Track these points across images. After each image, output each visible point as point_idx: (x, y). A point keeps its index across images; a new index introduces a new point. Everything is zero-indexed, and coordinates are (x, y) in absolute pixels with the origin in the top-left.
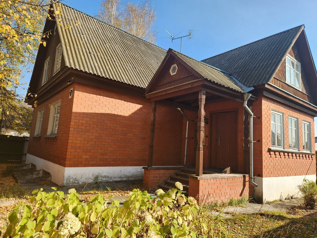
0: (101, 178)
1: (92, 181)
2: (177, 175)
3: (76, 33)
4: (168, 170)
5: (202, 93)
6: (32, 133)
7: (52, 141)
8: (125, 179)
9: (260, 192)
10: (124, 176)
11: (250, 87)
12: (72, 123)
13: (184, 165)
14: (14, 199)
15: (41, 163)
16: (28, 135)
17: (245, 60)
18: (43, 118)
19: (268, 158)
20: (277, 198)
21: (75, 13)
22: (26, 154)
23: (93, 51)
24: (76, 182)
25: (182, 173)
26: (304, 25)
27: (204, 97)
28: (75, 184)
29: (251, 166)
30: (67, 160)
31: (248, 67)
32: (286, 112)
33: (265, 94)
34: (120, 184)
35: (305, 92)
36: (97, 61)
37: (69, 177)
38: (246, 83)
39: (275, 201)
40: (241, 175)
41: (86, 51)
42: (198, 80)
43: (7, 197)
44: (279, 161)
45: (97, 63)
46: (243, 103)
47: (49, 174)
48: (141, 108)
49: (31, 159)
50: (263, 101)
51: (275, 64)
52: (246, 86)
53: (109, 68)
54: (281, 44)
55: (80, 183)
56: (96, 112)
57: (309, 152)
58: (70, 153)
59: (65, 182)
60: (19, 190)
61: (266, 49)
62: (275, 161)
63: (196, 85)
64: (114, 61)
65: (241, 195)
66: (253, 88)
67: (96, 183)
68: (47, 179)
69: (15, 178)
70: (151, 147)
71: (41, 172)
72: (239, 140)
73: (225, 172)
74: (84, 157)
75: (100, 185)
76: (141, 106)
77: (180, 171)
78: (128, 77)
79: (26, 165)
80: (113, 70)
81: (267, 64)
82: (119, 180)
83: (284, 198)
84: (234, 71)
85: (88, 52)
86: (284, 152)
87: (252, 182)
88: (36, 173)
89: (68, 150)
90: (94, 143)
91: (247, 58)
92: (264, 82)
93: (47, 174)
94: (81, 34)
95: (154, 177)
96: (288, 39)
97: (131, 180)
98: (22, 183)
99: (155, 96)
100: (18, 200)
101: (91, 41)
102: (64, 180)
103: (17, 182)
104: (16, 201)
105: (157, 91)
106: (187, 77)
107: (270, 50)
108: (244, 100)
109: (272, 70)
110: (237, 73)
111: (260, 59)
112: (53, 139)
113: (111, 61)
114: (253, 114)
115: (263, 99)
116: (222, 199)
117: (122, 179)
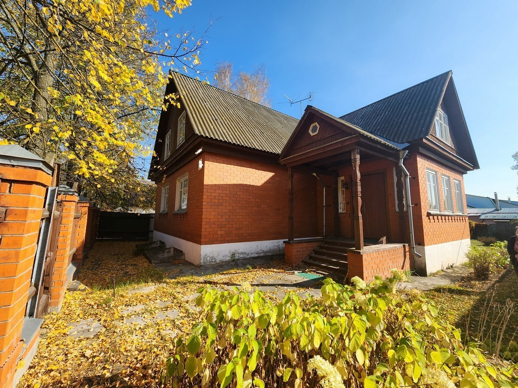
0: (237, 255)
1: (229, 258)
2: (321, 247)
3: (199, 101)
4: (311, 243)
5: (356, 152)
6: (157, 209)
7: (182, 216)
8: (262, 255)
9: (422, 263)
10: (261, 252)
11: (403, 143)
12: (205, 197)
13: (323, 236)
14: (154, 284)
15: (172, 241)
16: (154, 212)
17: (385, 115)
18: (168, 193)
19: (428, 223)
20: (439, 269)
21: (194, 82)
22: (153, 231)
23: (218, 118)
24: (213, 260)
25: (327, 245)
26: (451, 71)
27: (358, 157)
28: (213, 263)
29: (411, 234)
30: (202, 237)
31: (392, 122)
32: (439, 170)
33: (421, 150)
34: (258, 260)
35: (453, 148)
36: (224, 128)
37: (206, 255)
38: (396, 140)
39: (438, 272)
40: (401, 245)
41: (212, 118)
42: (350, 137)
43: (146, 282)
44: (437, 226)
45: (225, 130)
46: (398, 163)
47: (181, 252)
48: (273, 176)
49: (158, 235)
50: (418, 159)
51: (429, 116)
52: (398, 142)
53: (238, 134)
54: (428, 94)
55: (218, 261)
56: (228, 183)
57: (461, 214)
58: (205, 229)
59: (202, 261)
60: (156, 272)
61: (409, 101)
62: (434, 226)
63: (348, 143)
64: (241, 127)
65: (402, 268)
66: (407, 145)
67: (234, 260)
68: (181, 258)
69: (147, 258)
70: (291, 218)
71: (172, 250)
72: (390, 205)
73: (381, 243)
74: (219, 233)
75: (238, 262)
76: (274, 174)
77: (324, 243)
78: (258, 142)
79: (155, 242)
80: (242, 136)
81: (417, 116)
82: (256, 255)
83: (445, 268)
84: (375, 128)
85: (214, 119)
86: (441, 216)
87: (414, 253)
88: (167, 251)
89: (203, 226)
90: (228, 217)
91: (387, 113)
92: (421, 136)
93: (179, 253)
94: (204, 102)
95: (298, 251)
96: (435, 87)
97: (269, 256)
98: (156, 263)
99: (293, 161)
100: (158, 285)
101: (215, 108)
102: (200, 259)
103: (150, 262)
104: (156, 287)
105: (295, 155)
106: (333, 135)
107: (415, 102)
108: (399, 159)
109: (427, 123)
110: (379, 129)
111: (405, 113)
112: (183, 215)
113: (238, 127)
114: (409, 174)
115: (418, 156)
116: (385, 274)
117: (260, 255)
